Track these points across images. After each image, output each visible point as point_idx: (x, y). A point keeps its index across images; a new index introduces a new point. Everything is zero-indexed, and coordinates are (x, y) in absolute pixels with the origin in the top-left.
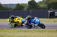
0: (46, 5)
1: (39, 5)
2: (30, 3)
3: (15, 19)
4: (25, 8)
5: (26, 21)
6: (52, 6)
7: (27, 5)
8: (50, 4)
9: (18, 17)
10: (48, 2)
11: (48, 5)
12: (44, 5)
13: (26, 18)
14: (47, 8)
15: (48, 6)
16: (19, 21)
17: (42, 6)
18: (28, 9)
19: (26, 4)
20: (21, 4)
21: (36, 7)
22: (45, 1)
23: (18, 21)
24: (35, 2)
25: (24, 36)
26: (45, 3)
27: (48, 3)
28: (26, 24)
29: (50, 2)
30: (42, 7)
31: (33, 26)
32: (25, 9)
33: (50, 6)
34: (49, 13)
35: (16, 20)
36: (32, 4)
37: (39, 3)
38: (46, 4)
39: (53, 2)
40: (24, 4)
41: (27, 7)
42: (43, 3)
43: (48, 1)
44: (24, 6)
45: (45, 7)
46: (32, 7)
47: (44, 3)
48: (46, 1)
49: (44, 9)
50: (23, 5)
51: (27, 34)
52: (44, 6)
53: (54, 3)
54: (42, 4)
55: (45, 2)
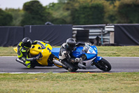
0: (66, 13)
1: (49, 13)
2: (27, 7)
3: (34, 47)
4: (16, 19)
5: (63, 54)
6: (83, 16)
7: (20, 13)
8: (77, 10)
9: (41, 42)
10: (72, 5)
11: (72, 12)
12: (61, 12)
13: (64, 45)
14: (69, 19)
15: (72, 15)
16: (42, 51)
17: (57, 14)
18: (23, 23)
19: (19, 10)
20: (6, 9)
21: (43, 18)
22: (64, 3)
23: (40, 53)
24: (41, 5)
25: (15, 91)
26: (64, 8)
27: (71, 7)
28: (63, 61)
29: (77, 5)
30: (58, 17)
31: (81, 65)
32: (17, 23)
33: (77, 15)
34: (76, 32)
35: (35, 50)
36: (33, 9)
37: (50, 7)
38: (68, 9)
39: (84, 4)
40: (13, 10)
41: (21, 19)
42: (59, 8)
43: (71, 2)
44: (13, 14)
45: (66, 17)
46: (33, 18)
47: (61, 9)
48: (68, 3)
49: (63, 21)
50: (10, 13)
51: (21, 84)
52: (62, 14)
53: (85, 8)
54: (56, 10)
55: (64, 6)
